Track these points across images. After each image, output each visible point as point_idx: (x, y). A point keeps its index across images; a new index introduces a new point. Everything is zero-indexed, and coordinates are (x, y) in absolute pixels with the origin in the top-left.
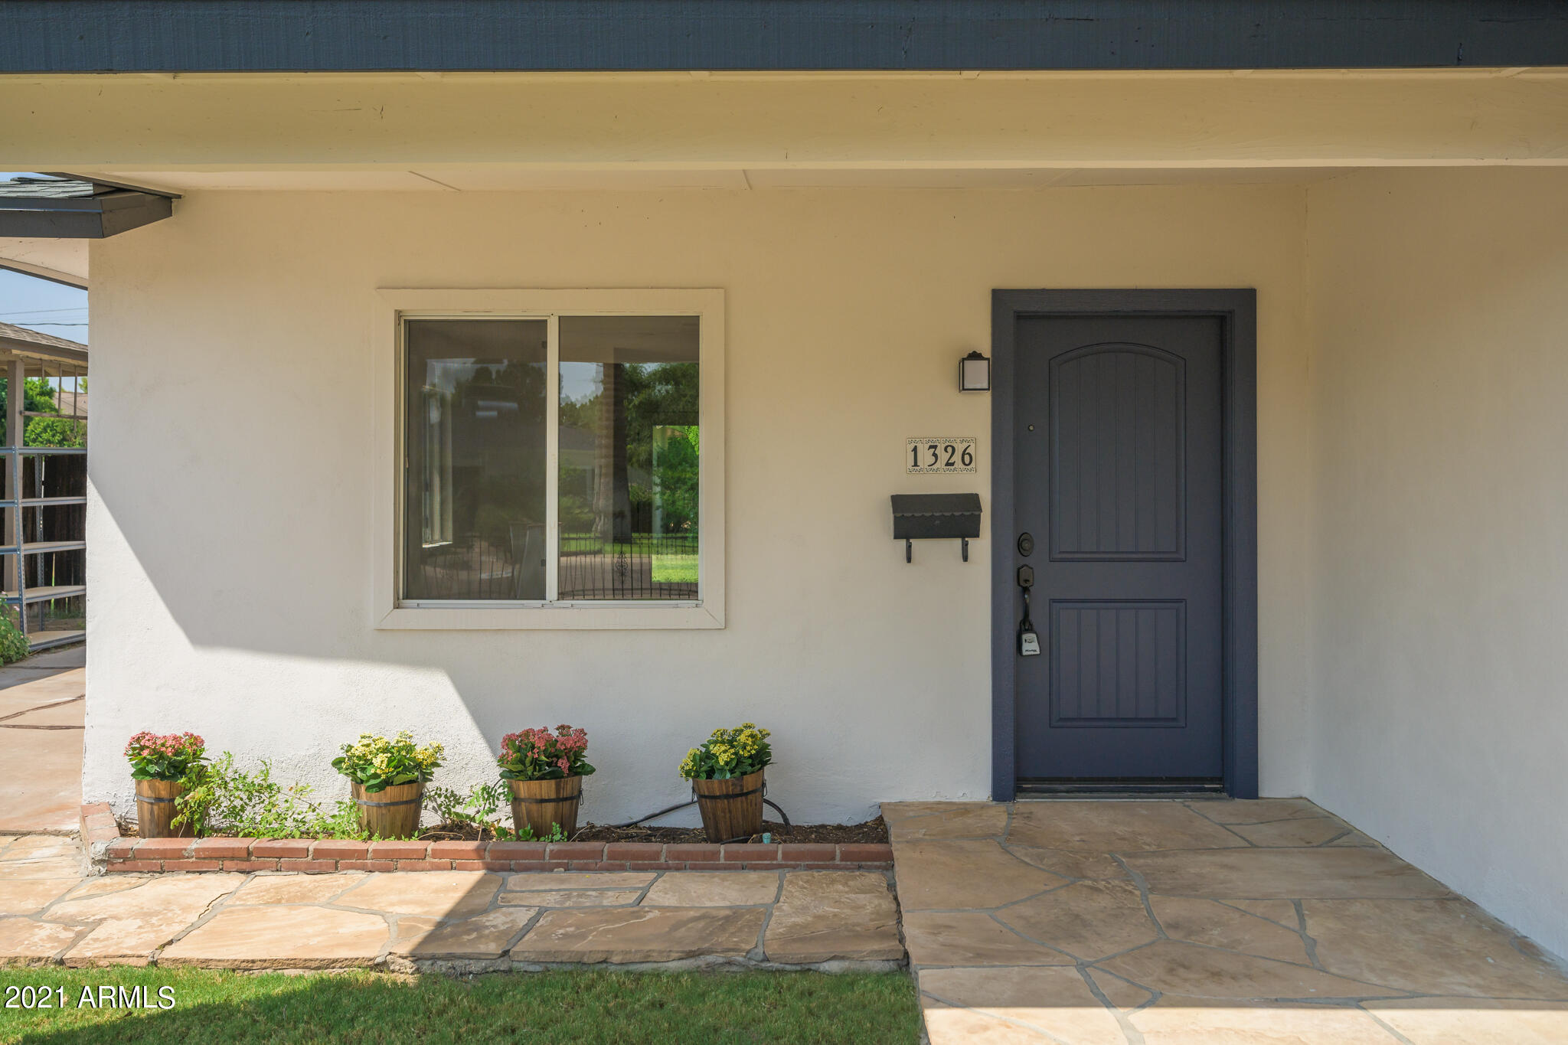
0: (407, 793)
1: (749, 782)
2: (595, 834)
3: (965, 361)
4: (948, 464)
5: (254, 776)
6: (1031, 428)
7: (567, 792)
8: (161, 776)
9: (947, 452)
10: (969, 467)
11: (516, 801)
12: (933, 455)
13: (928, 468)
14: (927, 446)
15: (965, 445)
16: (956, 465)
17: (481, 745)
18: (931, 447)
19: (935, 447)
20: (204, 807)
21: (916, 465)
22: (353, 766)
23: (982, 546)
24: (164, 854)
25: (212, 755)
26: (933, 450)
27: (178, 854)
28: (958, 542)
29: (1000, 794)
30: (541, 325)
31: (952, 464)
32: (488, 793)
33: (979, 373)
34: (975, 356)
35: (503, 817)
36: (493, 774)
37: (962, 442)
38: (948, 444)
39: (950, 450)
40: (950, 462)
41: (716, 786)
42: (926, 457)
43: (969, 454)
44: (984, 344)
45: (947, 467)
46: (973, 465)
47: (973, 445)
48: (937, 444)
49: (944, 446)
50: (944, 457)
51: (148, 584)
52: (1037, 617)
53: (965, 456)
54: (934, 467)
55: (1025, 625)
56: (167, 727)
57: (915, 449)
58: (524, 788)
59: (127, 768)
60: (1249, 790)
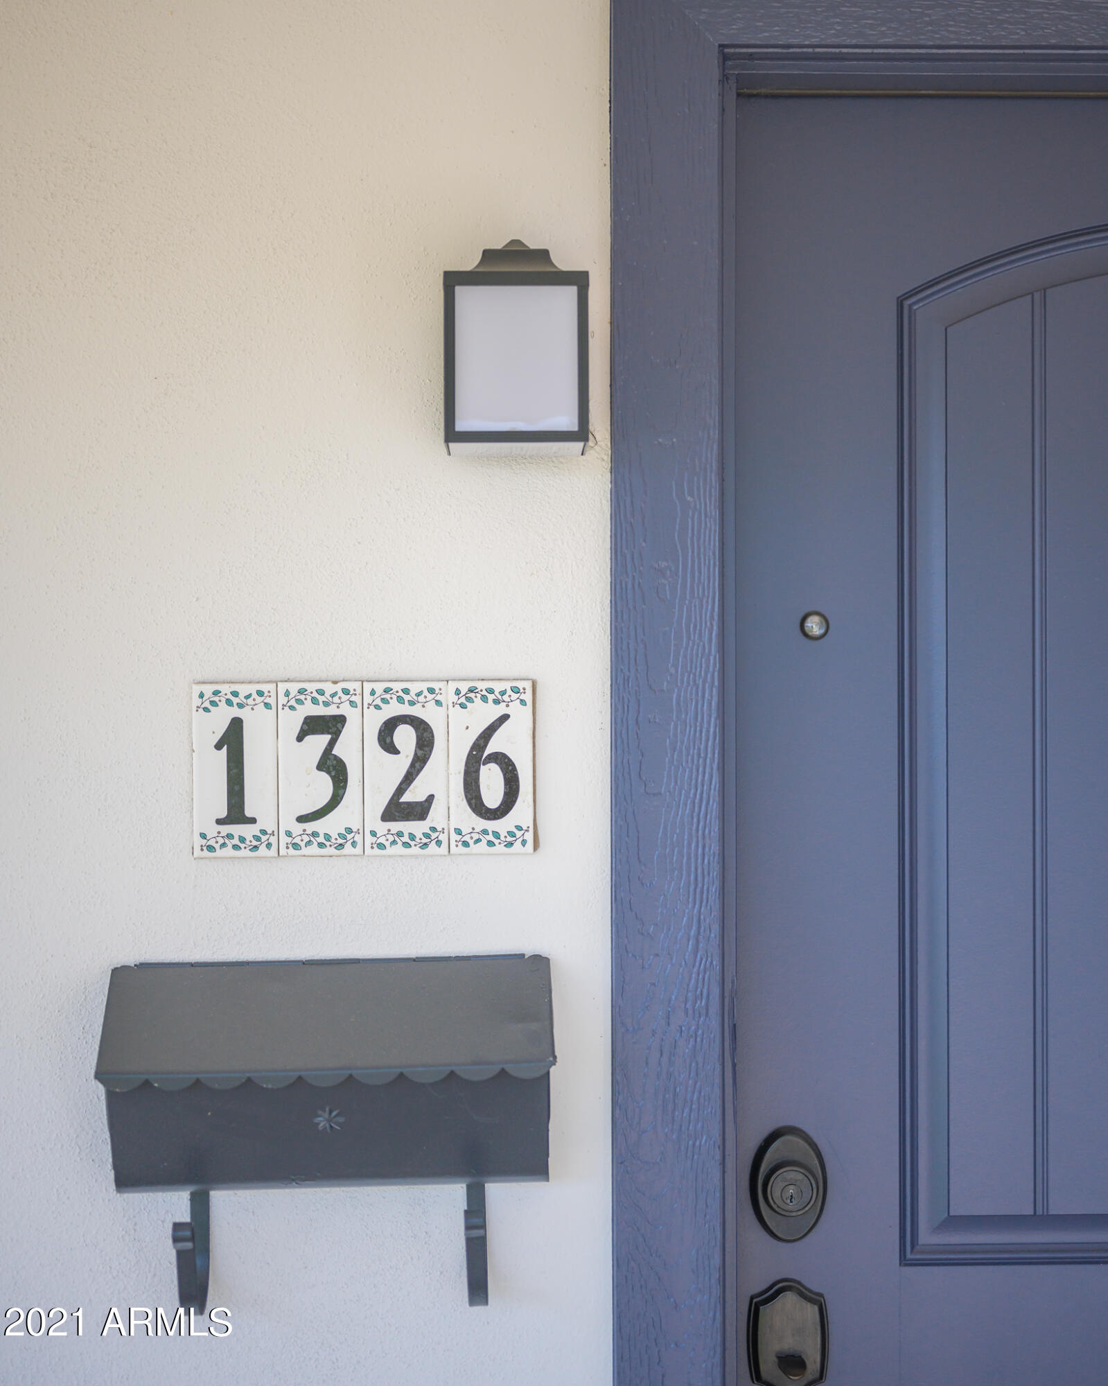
3: (461, 292)
4: (397, 810)
6: (814, 626)
9: (391, 748)
10: (502, 825)
12: (321, 767)
13: (297, 828)
14: (293, 721)
15: (485, 714)
16: (436, 816)
18: (312, 725)
19: (331, 725)
21: (236, 813)
26: (322, 740)
28: (454, 1194)
31: (420, 811)
37: (466, 698)
38: (395, 709)
39: (405, 737)
40: (407, 797)
42: (285, 777)
43: (503, 761)
45: (396, 826)
46: (521, 813)
47: (520, 717)
48: (345, 710)
49: (375, 720)
50: (376, 776)
53: (484, 770)
54: (330, 825)
57: (233, 739)
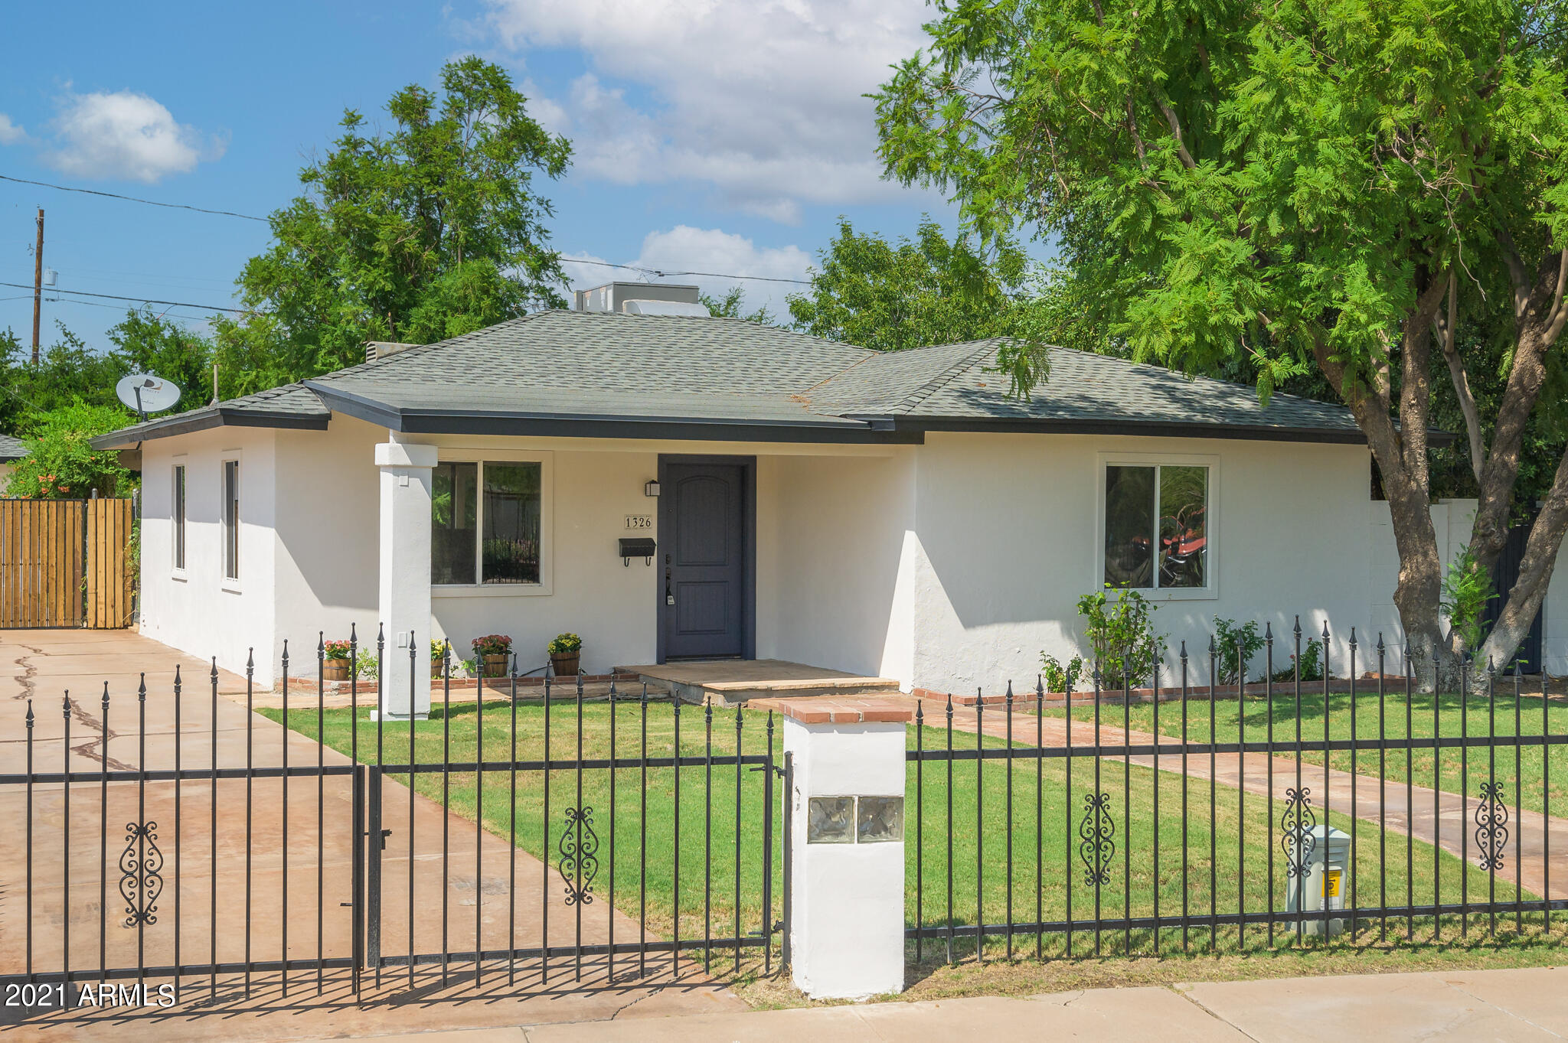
1: (576, 653)
3: (649, 484)
12: (635, 523)
13: (633, 528)
14: (633, 517)
15: (648, 518)
16: (644, 527)
21: (629, 527)
23: (654, 559)
26: (635, 519)
28: (645, 559)
29: (659, 662)
33: (654, 489)
34: (652, 482)
38: (641, 517)
42: (632, 523)
43: (649, 523)
44: (656, 480)
45: (641, 528)
46: (650, 527)
47: (651, 519)
48: (637, 517)
50: (639, 523)
51: (303, 579)
52: (673, 590)
54: (636, 528)
55: (669, 593)
57: (629, 519)
60: (753, 658)
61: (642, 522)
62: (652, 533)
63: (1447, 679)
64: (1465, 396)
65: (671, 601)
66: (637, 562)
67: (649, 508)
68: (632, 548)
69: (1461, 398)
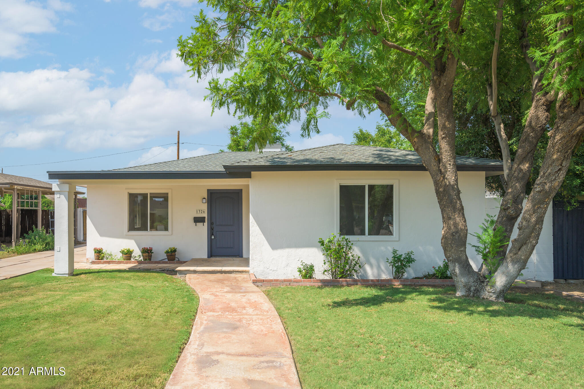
0: (129, 255)
1: (173, 254)
2: (153, 262)
5: (109, 253)
7: (150, 255)
8: (98, 253)
11: (143, 256)
15: (204, 210)
17: (138, 249)
19: (199, 210)
20: (103, 257)
22: (122, 252)
23: (206, 224)
24: (99, 262)
25: (104, 251)
27: (101, 262)
28: (203, 223)
29: (208, 257)
30: (147, 194)
32: (140, 256)
33: (204, 201)
34: (204, 198)
35: (142, 258)
36: (140, 253)
41: (169, 254)
42: (198, 212)
44: (206, 197)
46: (205, 213)
49: (201, 210)
50: (201, 212)
51: (95, 229)
52: (214, 233)
55: (213, 235)
56: (98, 247)
58: (144, 254)
59: (93, 252)
60: (242, 257)
61: (203, 212)
62: (205, 215)
63: (472, 289)
64: (501, 136)
65: (213, 237)
66: (200, 225)
67: (204, 207)
68: (198, 220)
69: (499, 137)
